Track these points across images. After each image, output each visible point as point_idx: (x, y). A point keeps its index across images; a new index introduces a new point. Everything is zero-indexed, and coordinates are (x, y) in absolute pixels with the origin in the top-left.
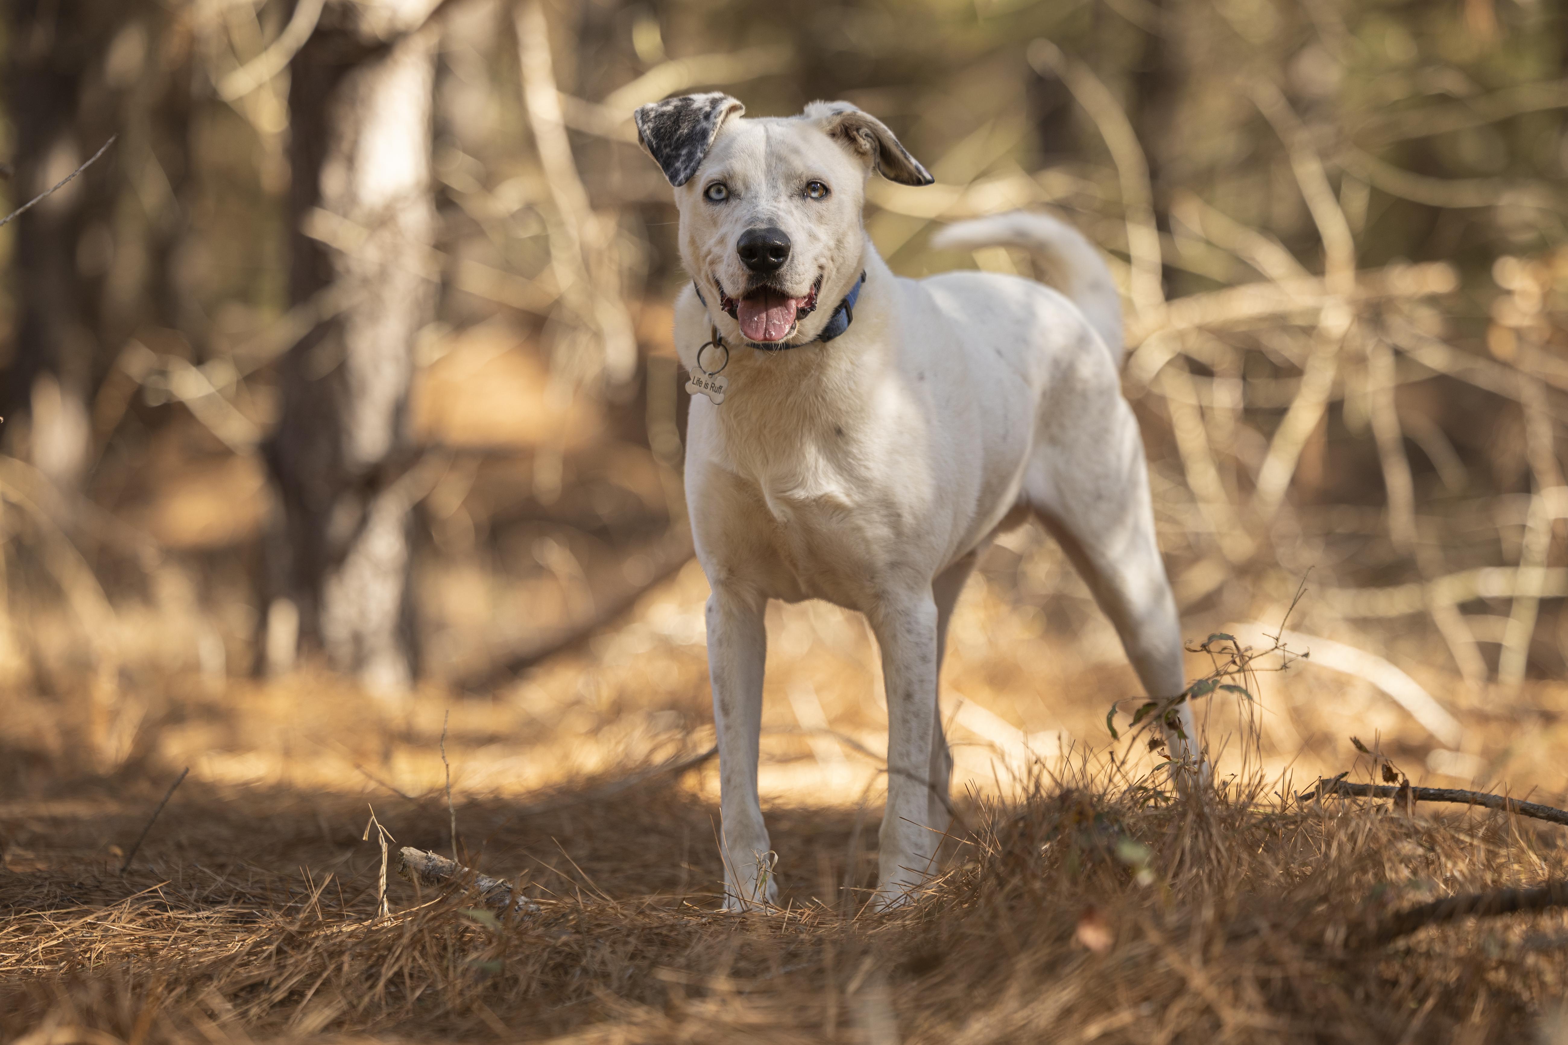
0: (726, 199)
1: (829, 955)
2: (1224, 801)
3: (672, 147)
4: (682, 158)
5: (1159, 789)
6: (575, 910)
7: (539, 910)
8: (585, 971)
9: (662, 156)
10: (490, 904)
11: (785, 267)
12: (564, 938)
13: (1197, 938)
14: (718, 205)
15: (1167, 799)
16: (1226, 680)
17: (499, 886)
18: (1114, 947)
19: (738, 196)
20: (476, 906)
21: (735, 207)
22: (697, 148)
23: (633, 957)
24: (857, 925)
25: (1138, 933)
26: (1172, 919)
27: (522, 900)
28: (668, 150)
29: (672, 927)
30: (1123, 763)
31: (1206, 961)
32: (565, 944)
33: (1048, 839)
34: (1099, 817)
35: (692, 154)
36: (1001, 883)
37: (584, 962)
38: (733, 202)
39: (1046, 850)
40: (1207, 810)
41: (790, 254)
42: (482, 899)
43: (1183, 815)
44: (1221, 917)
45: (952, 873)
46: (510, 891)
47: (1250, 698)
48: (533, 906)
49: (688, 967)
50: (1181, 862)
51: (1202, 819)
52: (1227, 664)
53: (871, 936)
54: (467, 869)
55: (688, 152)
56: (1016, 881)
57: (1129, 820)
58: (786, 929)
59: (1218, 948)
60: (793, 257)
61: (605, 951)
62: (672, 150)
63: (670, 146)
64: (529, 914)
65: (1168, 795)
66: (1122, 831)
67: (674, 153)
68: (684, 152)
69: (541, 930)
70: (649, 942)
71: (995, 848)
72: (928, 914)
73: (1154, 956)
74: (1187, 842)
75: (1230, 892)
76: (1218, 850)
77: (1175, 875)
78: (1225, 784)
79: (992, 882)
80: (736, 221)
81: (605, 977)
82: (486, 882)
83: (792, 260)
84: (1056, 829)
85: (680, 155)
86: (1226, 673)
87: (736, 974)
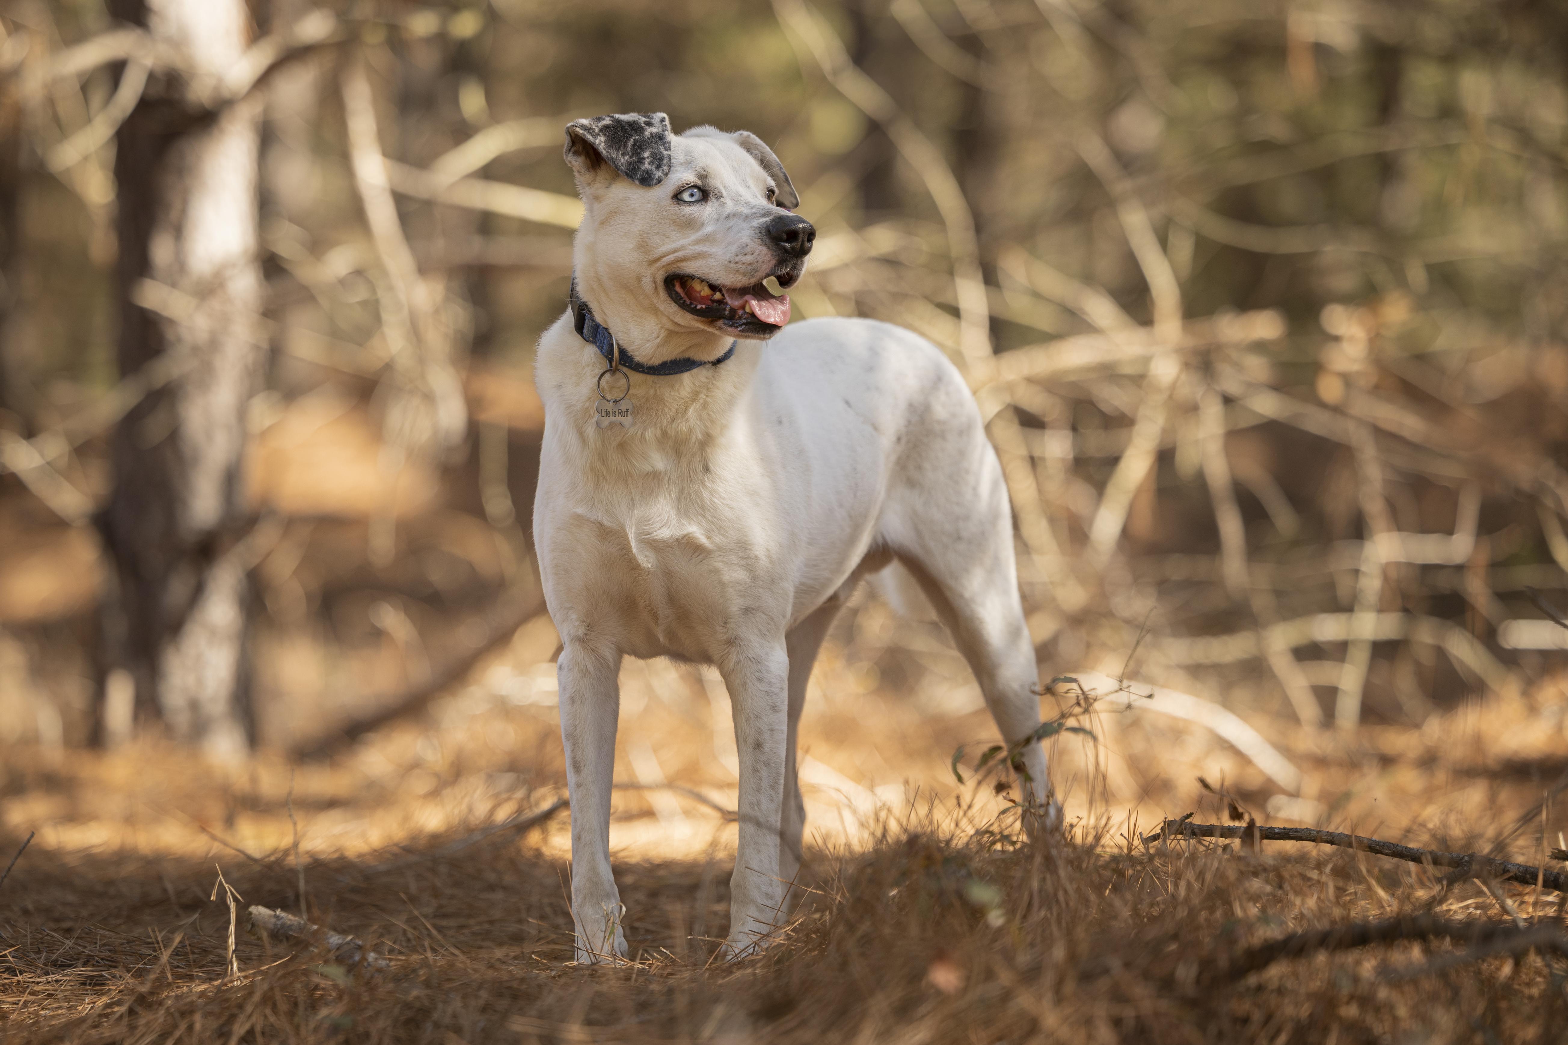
0: (703, 200)
1: (681, 1003)
2: (1071, 843)
3: (630, 154)
5: (1006, 832)
6: (425, 965)
7: (388, 966)
8: (437, 1025)
10: (339, 961)
12: (415, 993)
13: (1048, 978)
14: (695, 206)
15: (1014, 842)
16: (1071, 722)
17: (348, 943)
18: (964, 990)
19: (719, 195)
20: (326, 963)
23: (484, 1010)
24: (707, 974)
25: (989, 975)
26: (1023, 958)
27: (372, 956)
28: (626, 158)
29: (522, 981)
30: (969, 807)
31: (1059, 999)
32: (417, 999)
33: (896, 884)
34: (946, 861)
36: (851, 928)
37: (435, 1017)
39: (895, 896)
40: (1053, 852)
42: (332, 956)
43: (1030, 858)
44: (1072, 957)
45: (800, 921)
46: (359, 948)
47: (1097, 739)
48: (382, 963)
49: (541, 1016)
50: (1029, 904)
51: (1049, 861)
52: (1071, 706)
53: (721, 986)
54: (315, 927)
56: (865, 927)
57: (976, 865)
58: (636, 980)
59: (1069, 987)
61: (456, 1005)
62: (631, 157)
63: (628, 154)
64: (379, 970)
65: (1015, 838)
66: (970, 875)
67: (634, 159)
68: (647, 155)
69: (391, 986)
70: (499, 995)
71: (843, 895)
72: (777, 963)
73: (1006, 996)
74: (1035, 883)
75: (1080, 933)
76: (1066, 891)
77: (1024, 918)
78: (1072, 827)
79: (841, 928)
81: (458, 1029)
82: (334, 940)
84: (905, 874)
85: (643, 158)
86: (1071, 715)
87: (589, 1022)
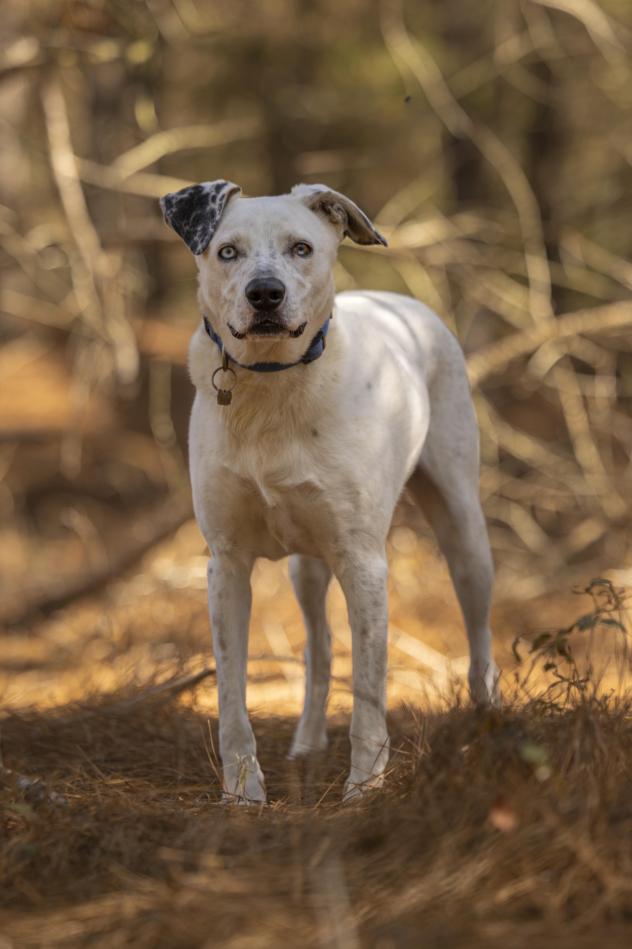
0: (235, 258)
1: (295, 837)
2: (605, 710)
3: (190, 225)
4: (199, 233)
5: (554, 702)
6: (95, 803)
7: (66, 803)
8: (104, 851)
9: (183, 233)
10: (28, 799)
11: (282, 305)
12: (87, 825)
13: (585, 821)
14: (229, 262)
15: (560, 710)
16: (605, 616)
17: (35, 784)
18: (518, 829)
19: (245, 255)
20: (17, 801)
21: (242, 263)
22: (209, 225)
23: (141, 839)
24: (317, 813)
25: (538, 817)
26: (565, 805)
27: (53, 795)
28: (187, 227)
29: (172, 815)
30: (525, 682)
31: (593, 838)
32: (88, 830)
33: (465, 743)
34: (507, 725)
35: (205, 229)
36: (431, 777)
37: (103, 844)
38: (241, 260)
39: (466, 751)
40: (591, 718)
41: (285, 296)
42: (22, 795)
43: (573, 722)
44: (604, 804)
45: (391, 771)
46: (44, 788)
47: (624, 630)
48: (62, 800)
49: (185, 847)
50: (572, 760)
51: (588, 726)
52: (605, 604)
53: (328, 821)
54: (9, 772)
55: (203, 228)
56: (441, 776)
57: (530, 727)
58: (262, 816)
59: (602, 828)
60: (287, 298)
61: (119, 835)
62: (191, 228)
63: (189, 224)
64: (60, 806)
65: (562, 707)
66: (525, 736)
67: (192, 229)
68: (199, 228)
69: (68, 819)
70: (154, 827)
71: (426, 750)
72: (373, 803)
73: (551, 834)
74: (577, 744)
75: (611, 783)
76: (601, 751)
77: (568, 770)
78: (606, 698)
79: (423, 777)
80: (243, 273)
81: (119, 855)
82: (24, 782)
83: (286, 300)
84: (474, 734)
85: (197, 231)
86: (605, 611)
87: (223, 852)
